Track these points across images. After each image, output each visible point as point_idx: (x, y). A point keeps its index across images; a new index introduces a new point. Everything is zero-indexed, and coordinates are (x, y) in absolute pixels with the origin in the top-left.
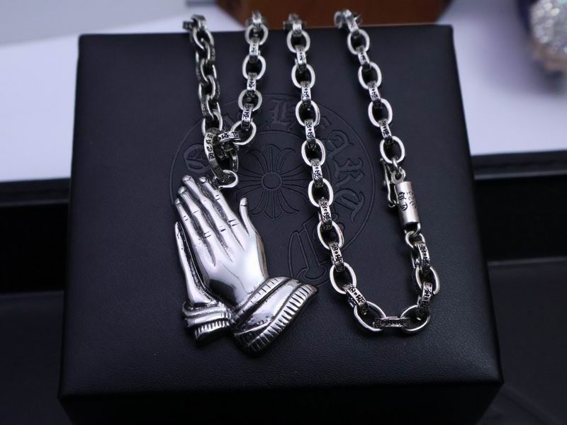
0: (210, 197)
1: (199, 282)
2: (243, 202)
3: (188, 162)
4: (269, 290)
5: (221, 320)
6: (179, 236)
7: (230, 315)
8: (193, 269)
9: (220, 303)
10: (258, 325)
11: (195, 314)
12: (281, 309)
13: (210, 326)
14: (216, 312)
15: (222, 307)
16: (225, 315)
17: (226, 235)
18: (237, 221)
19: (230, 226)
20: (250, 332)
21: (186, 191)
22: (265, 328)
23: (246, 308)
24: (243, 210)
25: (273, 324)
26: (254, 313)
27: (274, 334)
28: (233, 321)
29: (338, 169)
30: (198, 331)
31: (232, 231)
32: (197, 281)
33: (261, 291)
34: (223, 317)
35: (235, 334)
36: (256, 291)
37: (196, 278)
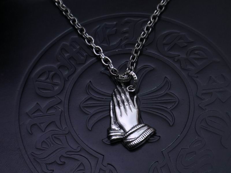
2: (135, 97)
6: (112, 105)
13: (116, 136)
14: (119, 132)
15: (122, 131)
16: (122, 133)
17: (127, 107)
18: (132, 103)
20: (129, 141)
21: (117, 90)
22: (135, 140)
23: (129, 132)
24: (135, 100)
25: (138, 139)
28: (124, 136)
30: (111, 138)
31: (129, 106)
32: (115, 121)
34: (121, 134)
35: (124, 141)
36: (134, 127)
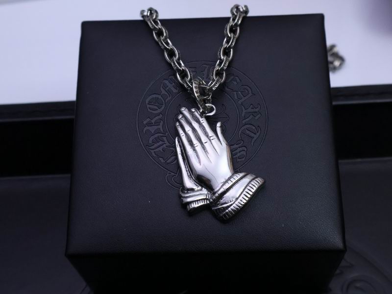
0: (198, 121)
1: (190, 175)
2: (219, 124)
3: (148, 106)
4: (234, 181)
5: (204, 199)
6: (178, 146)
7: (210, 196)
8: (186, 167)
9: (203, 188)
10: (227, 203)
11: (188, 195)
12: (242, 193)
13: (197, 203)
14: (201, 194)
15: (205, 191)
16: (206, 196)
17: (207, 146)
18: (215, 137)
19: (210, 140)
20: (222, 207)
21: (182, 117)
22: (232, 205)
23: (220, 192)
24: (219, 130)
25: (237, 203)
26: (225, 196)
27: (237, 209)
28: (211, 200)
29: (244, 111)
30: (189, 207)
31: (211, 143)
32: (189, 174)
33: (229, 182)
34: (205, 197)
35: (213, 208)
36: (226, 182)
37: (188, 172)
